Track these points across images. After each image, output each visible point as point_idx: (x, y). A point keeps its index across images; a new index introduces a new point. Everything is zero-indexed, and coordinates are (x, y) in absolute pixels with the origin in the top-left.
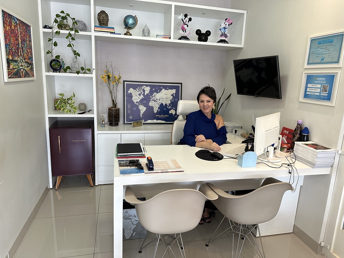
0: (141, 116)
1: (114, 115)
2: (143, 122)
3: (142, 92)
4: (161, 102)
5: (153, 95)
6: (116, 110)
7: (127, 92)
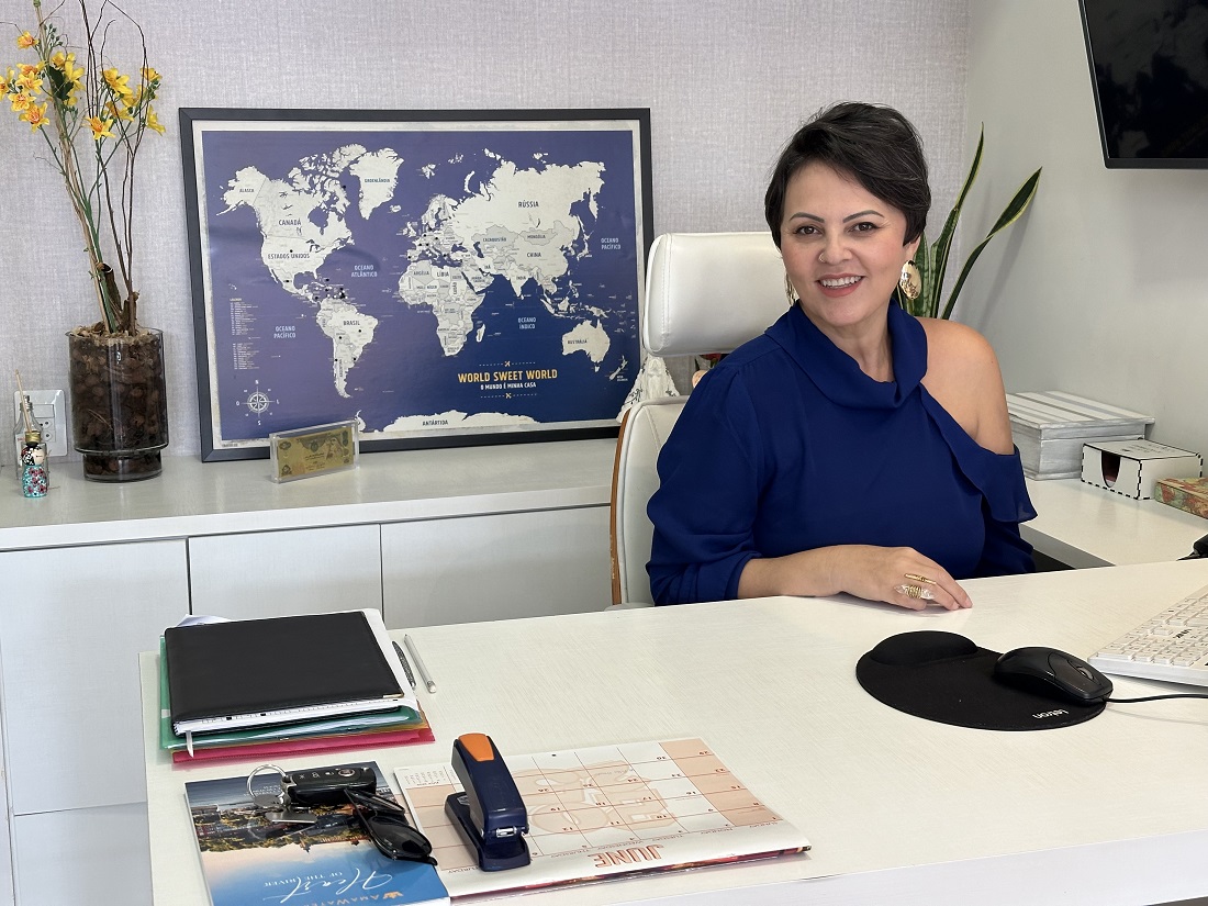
0: (340, 385)
1: (116, 389)
2: (359, 432)
3: (333, 199)
4: (490, 264)
5: (428, 218)
6: (137, 346)
7: (216, 202)
